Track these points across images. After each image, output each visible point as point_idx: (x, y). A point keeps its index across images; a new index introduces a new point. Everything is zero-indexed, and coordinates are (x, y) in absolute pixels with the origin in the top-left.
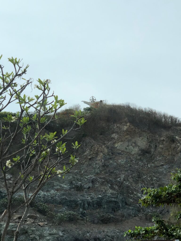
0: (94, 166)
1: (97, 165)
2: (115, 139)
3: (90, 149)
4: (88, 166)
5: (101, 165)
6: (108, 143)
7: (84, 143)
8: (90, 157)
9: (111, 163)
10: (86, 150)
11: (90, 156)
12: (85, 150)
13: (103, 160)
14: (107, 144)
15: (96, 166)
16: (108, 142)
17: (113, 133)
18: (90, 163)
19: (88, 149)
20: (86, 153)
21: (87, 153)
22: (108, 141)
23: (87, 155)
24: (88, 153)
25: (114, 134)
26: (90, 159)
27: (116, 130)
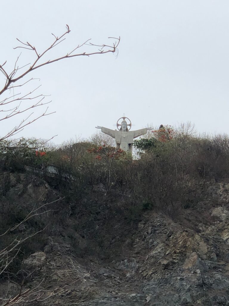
0: (177, 286)
1: (185, 284)
2: (221, 221)
3: (164, 242)
4: (162, 284)
5: (194, 282)
6: (204, 229)
7: (147, 225)
8: (165, 262)
9: (219, 279)
10: (155, 243)
11: (164, 258)
12: (152, 243)
13: (198, 271)
14: (203, 231)
15: (182, 285)
16: (205, 227)
17: (216, 204)
18: (166, 276)
19: (158, 241)
20: (154, 252)
21: (157, 252)
22: (206, 224)
23: (158, 257)
24: (159, 252)
25: (219, 209)
26: (166, 267)
27: (222, 197)
